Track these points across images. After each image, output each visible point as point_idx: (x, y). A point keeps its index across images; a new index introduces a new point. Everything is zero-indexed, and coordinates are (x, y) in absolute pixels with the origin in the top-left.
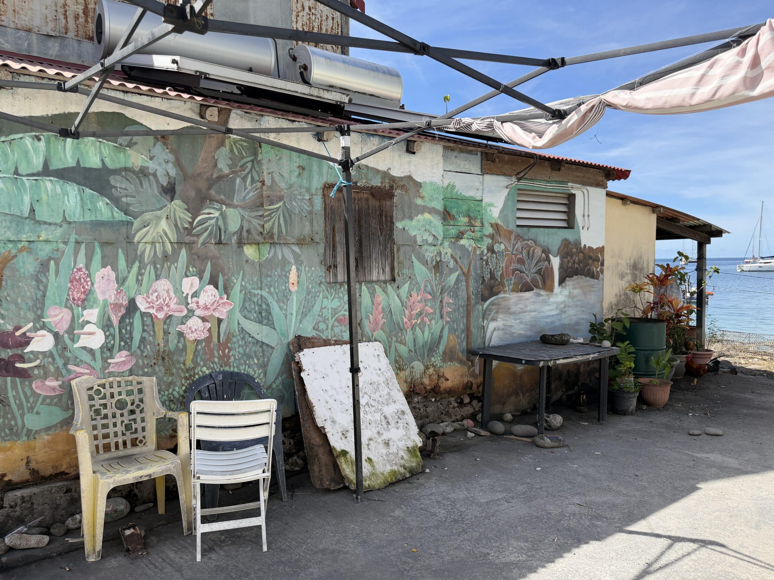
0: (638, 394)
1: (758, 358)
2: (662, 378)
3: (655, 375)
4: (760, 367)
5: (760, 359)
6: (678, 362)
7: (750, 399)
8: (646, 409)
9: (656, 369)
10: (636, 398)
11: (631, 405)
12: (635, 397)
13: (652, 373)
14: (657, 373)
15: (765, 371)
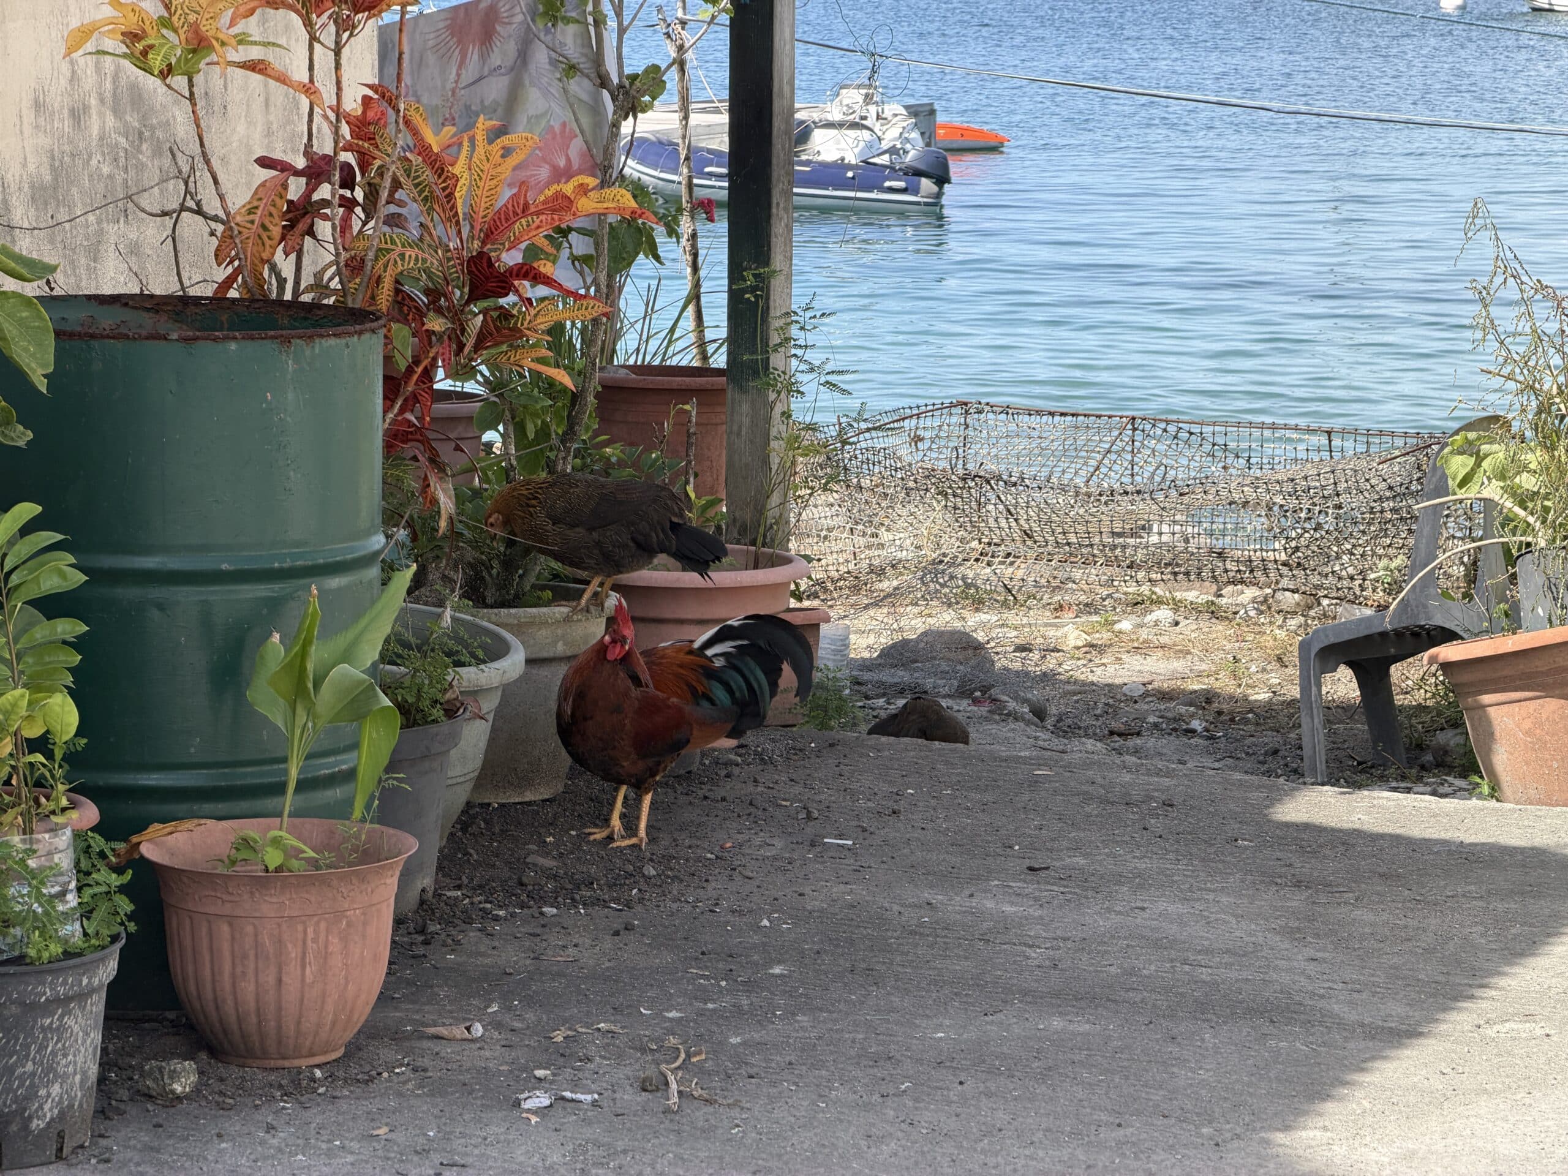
0: (109, 969)
1: (1177, 605)
2: (342, 810)
3: (279, 789)
4: (1178, 665)
5: (1195, 609)
6: (513, 664)
7: (1005, 925)
8: (197, 1092)
9: (289, 741)
10: (97, 1005)
11: (50, 1071)
12: (81, 997)
13: (249, 776)
14: (294, 773)
15: (1208, 697)
